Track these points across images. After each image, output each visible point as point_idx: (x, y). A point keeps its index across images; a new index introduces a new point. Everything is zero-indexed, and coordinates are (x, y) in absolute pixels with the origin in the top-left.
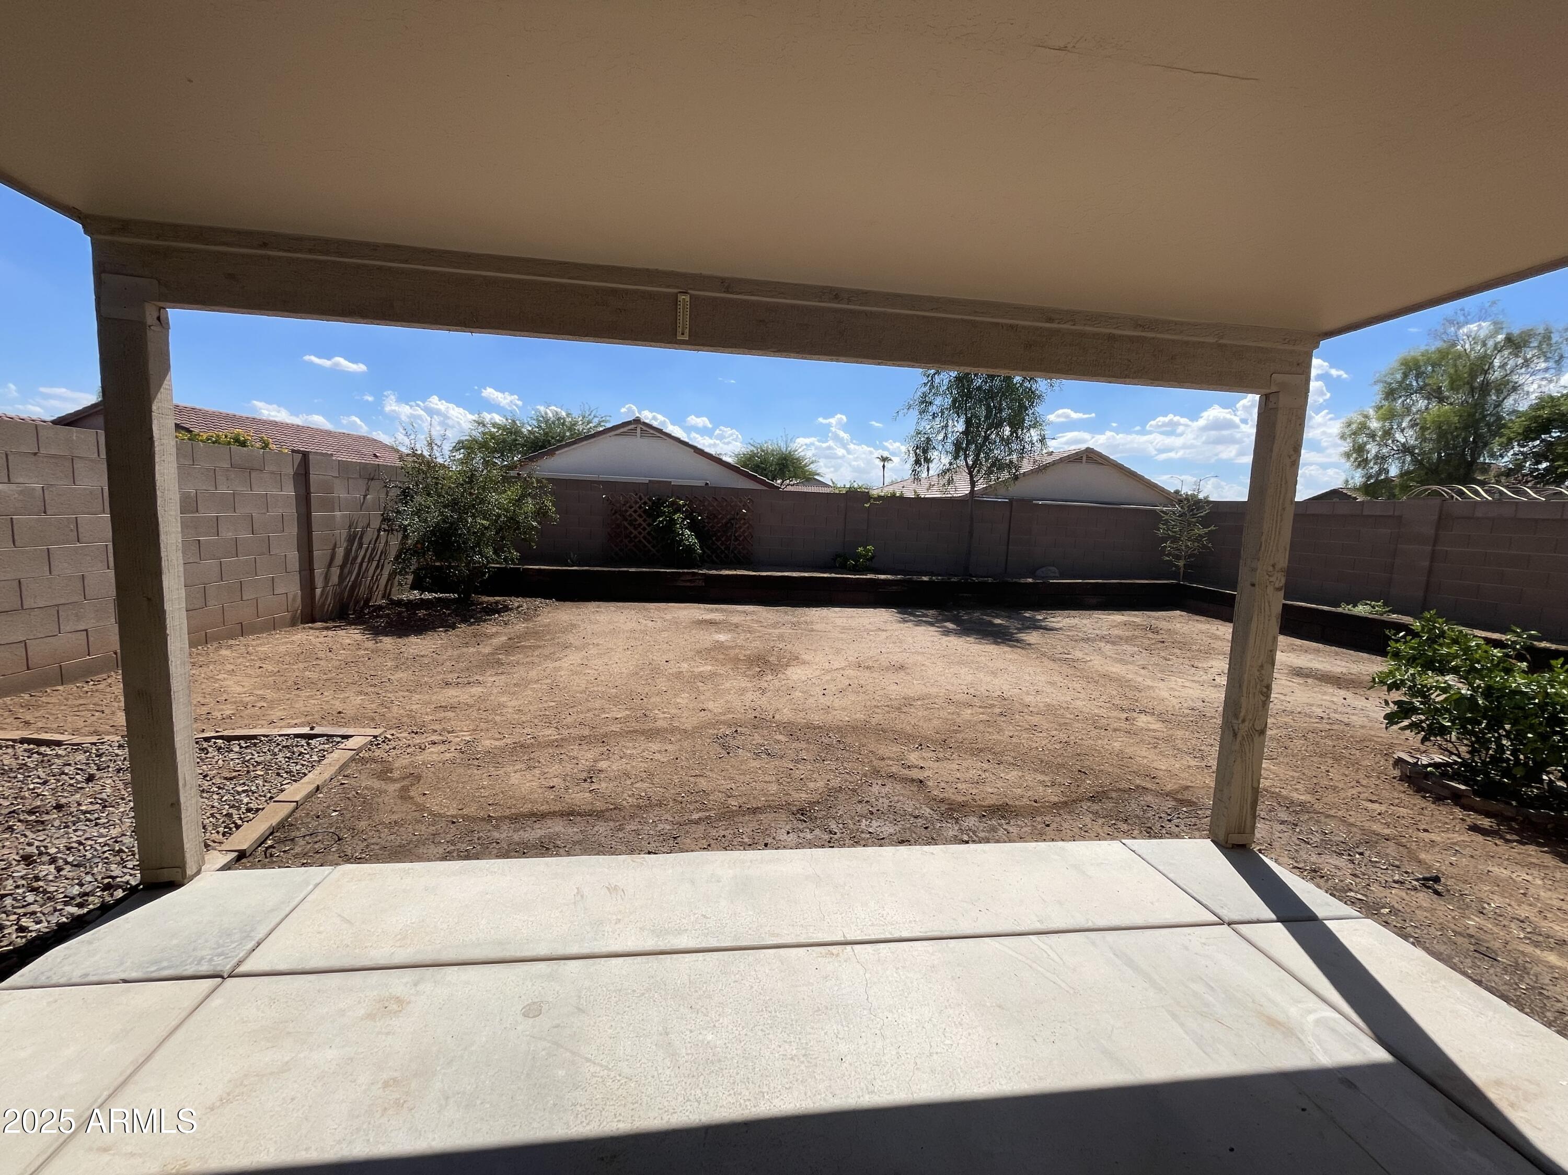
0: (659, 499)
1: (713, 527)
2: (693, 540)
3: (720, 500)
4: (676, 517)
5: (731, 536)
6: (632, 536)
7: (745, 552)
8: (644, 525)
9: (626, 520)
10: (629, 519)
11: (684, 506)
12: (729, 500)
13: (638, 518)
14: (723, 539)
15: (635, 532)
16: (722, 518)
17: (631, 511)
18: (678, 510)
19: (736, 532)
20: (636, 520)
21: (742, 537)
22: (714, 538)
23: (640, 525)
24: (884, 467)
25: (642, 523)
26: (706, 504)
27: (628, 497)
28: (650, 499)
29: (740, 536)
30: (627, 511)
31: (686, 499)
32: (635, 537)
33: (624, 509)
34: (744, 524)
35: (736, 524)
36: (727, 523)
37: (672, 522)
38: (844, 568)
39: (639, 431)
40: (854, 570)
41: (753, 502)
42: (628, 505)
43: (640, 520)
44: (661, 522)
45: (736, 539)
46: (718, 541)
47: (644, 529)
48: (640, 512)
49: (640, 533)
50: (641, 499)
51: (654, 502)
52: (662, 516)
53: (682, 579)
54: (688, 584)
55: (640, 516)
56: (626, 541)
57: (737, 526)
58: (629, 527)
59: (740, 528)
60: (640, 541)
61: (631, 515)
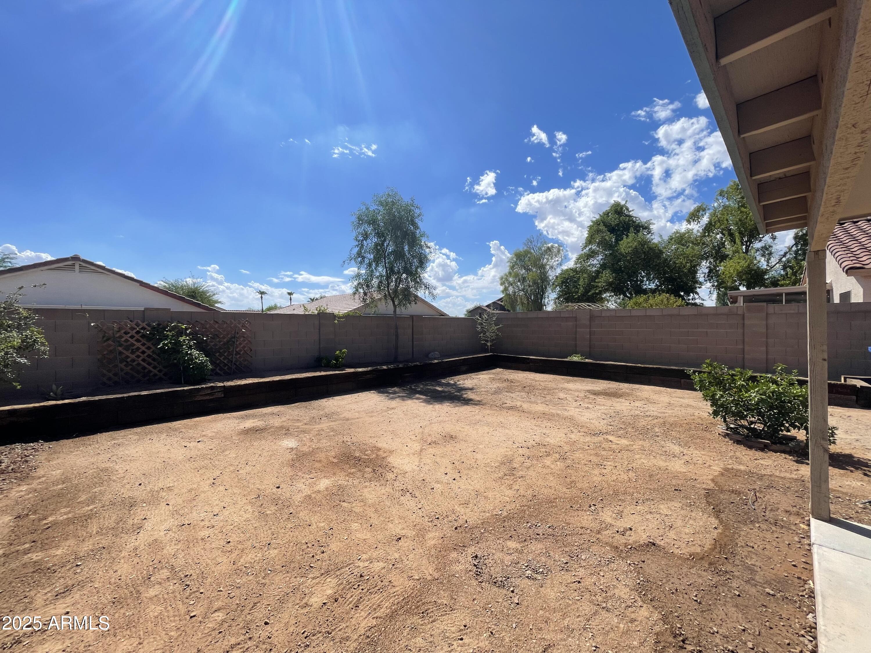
0: (159, 325)
1: (215, 345)
2: (203, 358)
3: (220, 322)
4: (181, 339)
5: (233, 351)
6: (129, 360)
7: (246, 363)
8: (143, 348)
9: (121, 345)
10: (125, 344)
11: (186, 329)
12: (228, 322)
13: (135, 343)
14: (225, 354)
15: (133, 356)
16: (224, 338)
17: (127, 337)
18: (181, 333)
19: (237, 347)
20: (133, 345)
21: (243, 352)
22: (217, 354)
23: (138, 349)
24: (262, 297)
25: (141, 347)
26: (208, 326)
27: (122, 323)
28: (148, 325)
29: (240, 351)
30: (121, 337)
31: (189, 323)
32: (133, 361)
33: (118, 335)
34: (244, 341)
35: (237, 341)
36: (228, 342)
37: (178, 344)
38: (328, 367)
39: (77, 267)
40: (336, 367)
41: (250, 323)
42: (123, 331)
43: (138, 345)
44: (166, 345)
45: (238, 353)
46: (221, 357)
47: (143, 352)
48: (137, 337)
49: (138, 357)
50: (138, 325)
51: (153, 328)
52: (166, 339)
53: (200, 394)
54: (208, 397)
55: (138, 341)
56: (122, 366)
57: (238, 343)
58: (124, 352)
59: (240, 344)
60: (139, 364)
61: (126, 341)
